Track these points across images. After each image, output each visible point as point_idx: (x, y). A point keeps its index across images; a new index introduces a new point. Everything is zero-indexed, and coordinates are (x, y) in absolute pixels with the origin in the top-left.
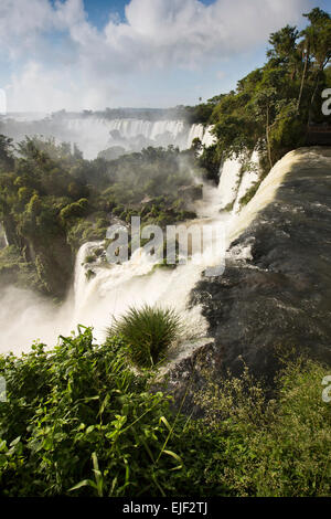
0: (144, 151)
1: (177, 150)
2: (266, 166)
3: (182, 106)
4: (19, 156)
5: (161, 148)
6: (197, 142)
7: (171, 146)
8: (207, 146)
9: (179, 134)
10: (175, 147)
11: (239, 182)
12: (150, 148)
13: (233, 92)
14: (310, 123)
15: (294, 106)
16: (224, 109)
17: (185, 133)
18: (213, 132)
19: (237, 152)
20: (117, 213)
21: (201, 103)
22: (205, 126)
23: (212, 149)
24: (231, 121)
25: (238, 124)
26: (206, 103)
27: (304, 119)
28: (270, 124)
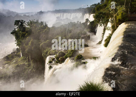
0: (68, 23)
1: (80, 23)
2: (114, 28)
3: (81, 8)
4: (27, 26)
5: (75, 22)
6: (87, 20)
7: (78, 22)
8: (91, 21)
11: (104, 34)
12: (71, 22)
13: (99, 3)
15: (124, 8)
16: (98, 9)
18: (94, 17)
19: (103, 23)
21: (88, 7)
22: (90, 14)
23: (92, 23)
24: (101, 13)
25: (103, 14)
26: (90, 7)
27: (127, 12)
28: (115, 14)
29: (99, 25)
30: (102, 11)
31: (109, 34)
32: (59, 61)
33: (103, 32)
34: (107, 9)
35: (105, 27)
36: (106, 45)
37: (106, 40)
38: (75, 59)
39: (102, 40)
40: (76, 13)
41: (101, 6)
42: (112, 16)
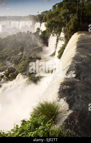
0: (17, 33)
1: (31, 33)
2: (67, 39)
3: (31, 15)
5: (24, 32)
6: (39, 29)
7: (28, 31)
8: (43, 31)
9: (31, 26)
10: (30, 32)
11: (57, 44)
12: (20, 32)
13: (51, 10)
14: (81, 22)
15: (76, 17)
16: (50, 17)
17: (33, 26)
18: (46, 26)
19: (56, 33)
20: (9, 60)
21: (39, 14)
22: (41, 23)
23: (45, 32)
24: (53, 22)
25: (55, 23)
26: (40, 14)
27: (79, 21)
28: (67, 23)
29: (52, 35)
30: (53, 19)
31: (63, 45)
32: (9, 78)
33: (56, 43)
34: (59, 17)
35: (57, 37)
36: (60, 57)
37: (59, 52)
38: (27, 74)
39: (55, 52)
40: (25, 21)
41: (53, 13)
42: (65, 26)
